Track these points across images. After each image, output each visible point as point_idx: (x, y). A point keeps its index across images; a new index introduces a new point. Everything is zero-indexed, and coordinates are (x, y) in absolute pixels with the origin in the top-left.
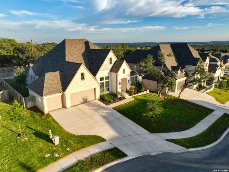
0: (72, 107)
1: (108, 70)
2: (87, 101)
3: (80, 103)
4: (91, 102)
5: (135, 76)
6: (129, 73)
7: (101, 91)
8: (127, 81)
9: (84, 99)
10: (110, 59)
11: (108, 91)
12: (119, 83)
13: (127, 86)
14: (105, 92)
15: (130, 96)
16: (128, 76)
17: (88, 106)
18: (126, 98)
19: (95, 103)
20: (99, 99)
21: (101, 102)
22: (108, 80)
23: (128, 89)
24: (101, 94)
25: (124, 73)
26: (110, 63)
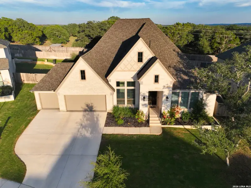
0: (67, 111)
1: (133, 71)
2: (93, 110)
3: (81, 109)
4: (95, 113)
5: (193, 91)
6: (169, 85)
7: (118, 101)
8: (164, 98)
9: (87, 106)
10: (139, 53)
11: (133, 105)
12: (142, 97)
13: (163, 105)
14: (126, 105)
15: (160, 125)
16: (167, 89)
17: (84, 116)
18: (150, 125)
19: (98, 115)
20: (111, 112)
21: (107, 117)
22: (133, 88)
23: (166, 111)
24: (118, 106)
25: (155, 82)
26: (139, 61)
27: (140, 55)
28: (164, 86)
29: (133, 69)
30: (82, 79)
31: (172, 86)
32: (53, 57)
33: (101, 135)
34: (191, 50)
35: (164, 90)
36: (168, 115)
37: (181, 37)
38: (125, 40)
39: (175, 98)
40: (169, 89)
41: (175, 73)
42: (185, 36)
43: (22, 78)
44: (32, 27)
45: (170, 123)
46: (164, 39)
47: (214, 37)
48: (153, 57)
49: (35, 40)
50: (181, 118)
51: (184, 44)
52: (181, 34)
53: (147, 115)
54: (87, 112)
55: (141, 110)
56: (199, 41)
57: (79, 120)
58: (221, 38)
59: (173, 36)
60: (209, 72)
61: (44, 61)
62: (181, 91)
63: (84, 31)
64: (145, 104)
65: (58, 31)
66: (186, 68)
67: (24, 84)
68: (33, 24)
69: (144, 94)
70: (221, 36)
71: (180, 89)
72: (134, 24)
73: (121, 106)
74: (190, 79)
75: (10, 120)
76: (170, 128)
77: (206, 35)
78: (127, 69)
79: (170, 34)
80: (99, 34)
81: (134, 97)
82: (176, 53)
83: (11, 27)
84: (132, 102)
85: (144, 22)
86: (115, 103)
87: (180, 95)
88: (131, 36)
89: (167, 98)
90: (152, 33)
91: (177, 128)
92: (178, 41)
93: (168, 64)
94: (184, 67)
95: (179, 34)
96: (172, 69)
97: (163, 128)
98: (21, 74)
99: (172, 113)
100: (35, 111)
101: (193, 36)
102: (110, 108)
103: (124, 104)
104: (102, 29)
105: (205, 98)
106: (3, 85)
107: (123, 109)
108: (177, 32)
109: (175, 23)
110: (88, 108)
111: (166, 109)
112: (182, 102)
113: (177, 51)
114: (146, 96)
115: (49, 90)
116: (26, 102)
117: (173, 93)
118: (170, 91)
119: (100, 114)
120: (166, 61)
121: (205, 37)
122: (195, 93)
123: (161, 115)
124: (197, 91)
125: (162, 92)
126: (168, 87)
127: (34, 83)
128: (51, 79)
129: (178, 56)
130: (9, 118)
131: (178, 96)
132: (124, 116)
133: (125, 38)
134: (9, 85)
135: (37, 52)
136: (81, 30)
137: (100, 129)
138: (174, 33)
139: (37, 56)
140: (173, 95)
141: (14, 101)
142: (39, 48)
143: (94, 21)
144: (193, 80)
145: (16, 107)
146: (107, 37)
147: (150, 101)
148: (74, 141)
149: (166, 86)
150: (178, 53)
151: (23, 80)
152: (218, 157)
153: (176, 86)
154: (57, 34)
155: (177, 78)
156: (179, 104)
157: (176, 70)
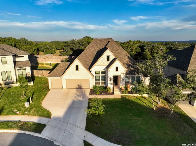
0: (67, 89)
2: (82, 88)
3: (75, 88)
4: (83, 90)
5: (137, 76)
6: (124, 72)
7: (96, 83)
8: (121, 79)
9: (78, 86)
10: (107, 56)
11: (104, 85)
12: (110, 79)
13: (121, 84)
14: (100, 85)
15: (120, 94)
16: (123, 75)
17: (77, 91)
18: (114, 94)
19: (85, 90)
20: (92, 89)
21: (90, 91)
22: (104, 75)
23: (123, 87)
24: (96, 86)
25: (116, 71)
26: (107, 60)
27: (108, 57)
28: (121, 73)
29: (104, 65)
30: (76, 70)
31: (125, 73)
32: (49, 62)
33: (88, 99)
34: (140, 58)
35: (121, 75)
36: (124, 89)
37: (132, 49)
38: (98, 50)
39: (127, 80)
40: (124, 74)
41: (127, 66)
42: (135, 49)
43: (34, 74)
44: (30, 43)
45: (125, 93)
46: (120, 50)
47: (153, 49)
48: (115, 58)
49: (34, 51)
50: (131, 91)
51: (135, 54)
52: (132, 48)
53: (113, 89)
54: (78, 89)
55: (109, 86)
56: (144, 51)
57: (74, 93)
58: (158, 50)
59: (127, 48)
60: (143, 65)
61: (44, 64)
62: (130, 76)
63: (68, 46)
64: (111, 83)
65: (50, 46)
66: (133, 64)
67: (35, 77)
68: (32, 41)
69: (110, 77)
70: (157, 49)
71: (130, 74)
72: (103, 41)
73: (98, 85)
74: (135, 70)
75: (34, 94)
76: (125, 95)
77: (148, 48)
78: (101, 65)
79: (125, 47)
80: (79, 48)
81: (105, 80)
82: (127, 57)
83: (18, 43)
84: (104, 83)
85: (109, 41)
86: (94, 84)
87: (130, 78)
88: (102, 48)
89: (123, 79)
90: (114, 46)
91: (129, 96)
92: (130, 51)
93: (123, 62)
94: (132, 64)
95: (130, 47)
96: (125, 65)
97: (122, 96)
98: (34, 70)
99: (126, 88)
100: (48, 89)
101: (140, 49)
102: (91, 87)
103: (99, 84)
104: (81, 45)
105: (143, 80)
106: (26, 76)
107: (99, 87)
108: (130, 46)
109: (128, 41)
110: (79, 87)
111: (123, 85)
112: (131, 82)
113: (128, 56)
114: (112, 78)
115: (57, 77)
116: (40, 86)
117: (126, 77)
118: (124, 75)
119: (86, 90)
120: (122, 61)
121: (148, 49)
122: (138, 77)
123: (120, 89)
124: (139, 76)
125: (120, 76)
126: (123, 74)
127: (41, 76)
128: (58, 71)
129: (128, 58)
130: (33, 93)
131: (129, 78)
132: (99, 91)
133: (99, 49)
134: (30, 76)
135: (38, 59)
136: (67, 44)
137: (87, 96)
138: (127, 47)
139: (38, 62)
140: (126, 78)
141: (33, 85)
142: (38, 57)
143: (76, 40)
144: (136, 70)
145: (36, 88)
146: (88, 48)
147: (114, 83)
148: (74, 102)
149: (122, 73)
150: (128, 57)
151: (34, 75)
152: (150, 107)
153: (128, 73)
154: (48, 48)
155: (128, 69)
156: (130, 83)
157: (128, 65)
